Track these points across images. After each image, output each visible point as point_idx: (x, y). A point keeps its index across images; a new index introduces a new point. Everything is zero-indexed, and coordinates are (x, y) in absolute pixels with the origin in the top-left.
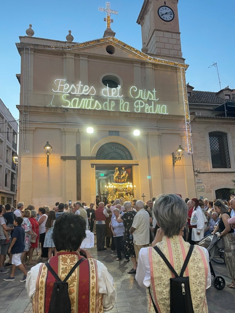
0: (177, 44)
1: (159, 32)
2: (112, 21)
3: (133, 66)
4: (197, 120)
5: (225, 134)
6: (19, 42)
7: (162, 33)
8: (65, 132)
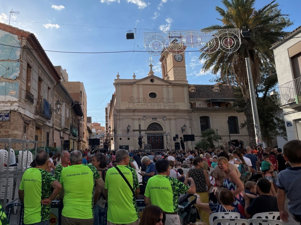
0: (184, 73)
1: (175, 68)
2: (153, 66)
3: (163, 87)
4: (193, 111)
5: (209, 117)
6: (115, 82)
7: (176, 68)
8: (134, 119)
